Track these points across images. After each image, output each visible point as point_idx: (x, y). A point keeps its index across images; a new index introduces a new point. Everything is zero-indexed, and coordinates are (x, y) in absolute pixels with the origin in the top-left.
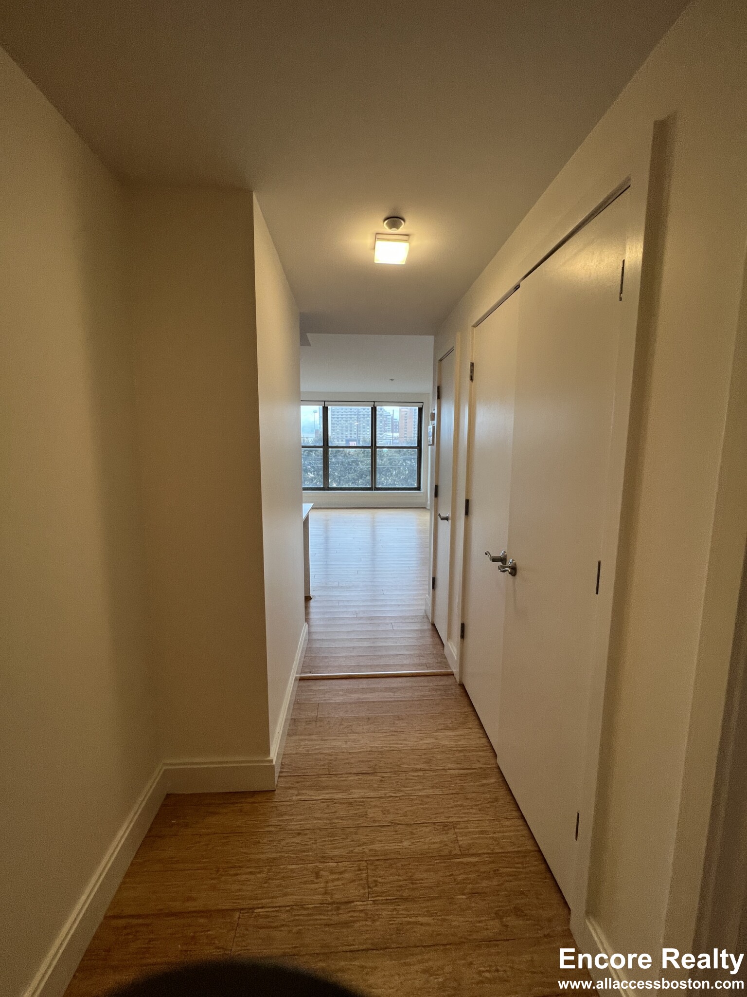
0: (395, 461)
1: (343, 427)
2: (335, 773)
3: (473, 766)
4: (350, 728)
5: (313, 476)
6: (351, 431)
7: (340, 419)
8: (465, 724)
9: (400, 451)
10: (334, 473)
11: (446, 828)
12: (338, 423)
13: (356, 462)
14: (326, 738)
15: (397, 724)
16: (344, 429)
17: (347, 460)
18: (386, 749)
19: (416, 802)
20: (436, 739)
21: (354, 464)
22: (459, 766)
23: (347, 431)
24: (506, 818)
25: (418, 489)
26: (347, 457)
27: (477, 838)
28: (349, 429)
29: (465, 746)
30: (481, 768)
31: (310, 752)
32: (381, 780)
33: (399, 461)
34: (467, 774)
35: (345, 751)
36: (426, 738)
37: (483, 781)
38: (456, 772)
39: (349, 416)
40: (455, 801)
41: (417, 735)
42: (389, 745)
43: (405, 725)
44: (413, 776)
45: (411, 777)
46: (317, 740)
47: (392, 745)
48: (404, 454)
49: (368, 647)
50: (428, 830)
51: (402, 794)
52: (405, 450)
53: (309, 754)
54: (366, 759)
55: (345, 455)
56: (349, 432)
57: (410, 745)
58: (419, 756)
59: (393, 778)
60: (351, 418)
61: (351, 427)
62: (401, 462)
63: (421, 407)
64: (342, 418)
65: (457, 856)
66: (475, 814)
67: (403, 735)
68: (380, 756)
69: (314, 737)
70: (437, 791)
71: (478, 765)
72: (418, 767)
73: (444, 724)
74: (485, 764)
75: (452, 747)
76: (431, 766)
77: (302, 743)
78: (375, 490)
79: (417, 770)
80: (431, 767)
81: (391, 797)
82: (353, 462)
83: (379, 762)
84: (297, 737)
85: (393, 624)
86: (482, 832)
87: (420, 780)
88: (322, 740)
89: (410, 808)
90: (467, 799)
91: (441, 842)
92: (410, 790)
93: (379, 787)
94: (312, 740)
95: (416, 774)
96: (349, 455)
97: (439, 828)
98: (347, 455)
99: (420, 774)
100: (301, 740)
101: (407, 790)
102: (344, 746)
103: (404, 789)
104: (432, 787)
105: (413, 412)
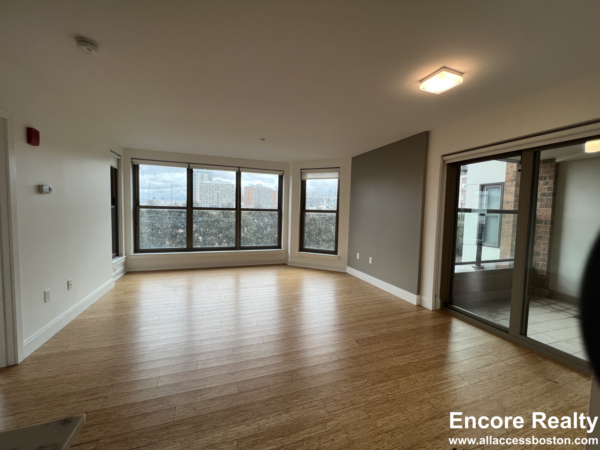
1: (207, 198)
5: (183, 231)
6: (213, 200)
7: (205, 192)
10: (200, 229)
12: (204, 195)
13: (218, 221)
16: (208, 199)
17: (210, 220)
21: (216, 222)
23: (210, 200)
25: (279, 247)
26: (210, 217)
28: (211, 199)
39: (211, 191)
55: (209, 216)
56: (211, 201)
60: (213, 192)
61: (213, 198)
64: (207, 192)
78: (239, 249)
82: (215, 221)
96: (212, 215)
98: (211, 215)
105: (262, 188)
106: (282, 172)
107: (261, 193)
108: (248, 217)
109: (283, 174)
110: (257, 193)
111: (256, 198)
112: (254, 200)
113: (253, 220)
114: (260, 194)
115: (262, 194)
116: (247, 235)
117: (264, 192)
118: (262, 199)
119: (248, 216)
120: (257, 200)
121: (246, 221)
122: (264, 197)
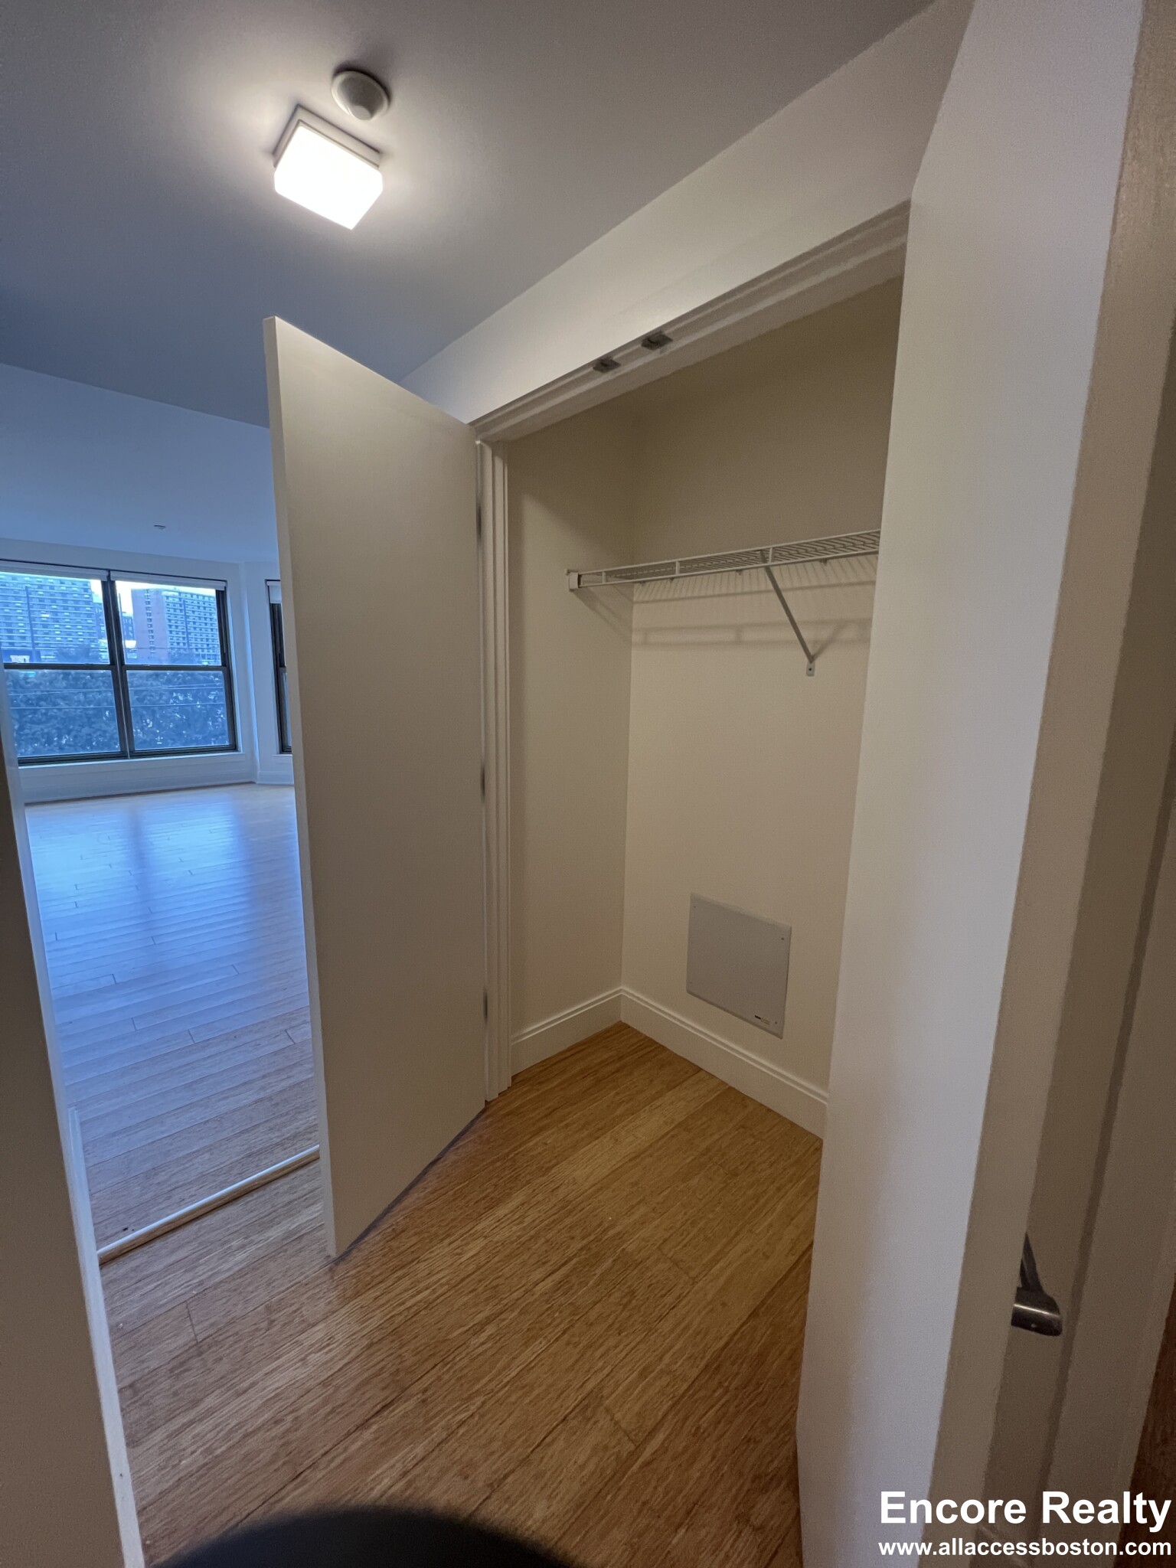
0: (151, 696)
2: (308, 1462)
3: (570, 1252)
4: (297, 1320)
8: (516, 1178)
9: (157, 675)
11: (589, 1413)
13: (50, 699)
14: (245, 1385)
15: (398, 1248)
18: (400, 1318)
19: (513, 1398)
20: (486, 1237)
21: (43, 703)
22: (548, 1268)
24: (661, 1318)
25: (234, 747)
27: (644, 1391)
29: (537, 1221)
30: (582, 1249)
31: (218, 1452)
32: (424, 1401)
33: (161, 695)
34: (568, 1276)
35: (312, 1383)
36: (467, 1244)
37: (597, 1271)
38: (549, 1282)
40: (576, 1345)
41: (447, 1250)
42: (402, 1308)
43: (414, 1240)
44: (483, 1343)
45: (480, 1350)
46: (224, 1404)
47: (408, 1304)
48: (169, 681)
49: (256, 1102)
50: (560, 1444)
51: (479, 1401)
52: (168, 672)
53: (218, 1460)
54: (370, 1372)
57: (444, 1280)
58: (471, 1292)
59: (446, 1377)
62: (164, 698)
63: (223, 589)
65: (633, 1455)
66: (616, 1347)
67: (422, 1265)
68: (396, 1344)
69: (210, 1402)
70: (539, 1346)
71: (576, 1246)
72: (480, 1317)
73: (484, 1198)
74: (583, 1238)
75: (519, 1237)
76: (502, 1299)
77: (186, 1439)
78: (132, 757)
79: (482, 1326)
80: (505, 1302)
81: (462, 1423)
83: (399, 1360)
84: (159, 1436)
85: (289, 1032)
86: (643, 1374)
87: (499, 1345)
88: (239, 1395)
89: (510, 1422)
90: (591, 1324)
91: (595, 1449)
92: (490, 1381)
93: (427, 1422)
94: (210, 1412)
95: (483, 1337)
97: (575, 1422)
99: (490, 1330)
100: (179, 1432)
101: (486, 1385)
102: (301, 1373)
103: (477, 1387)
104: (526, 1345)
105: (195, 597)
106: (224, 584)
107: (193, 612)
108: (152, 685)
109: (225, 588)
110: (181, 610)
111: (177, 627)
112: (171, 632)
113: (171, 692)
114: (190, 613)
115: (196, 614)
116: (156, 735)
117: (205, 608)
118: (198, 629)
119: (154, 684)
120: (183, 633)
121: (148, 698)
122: (206, 624)
